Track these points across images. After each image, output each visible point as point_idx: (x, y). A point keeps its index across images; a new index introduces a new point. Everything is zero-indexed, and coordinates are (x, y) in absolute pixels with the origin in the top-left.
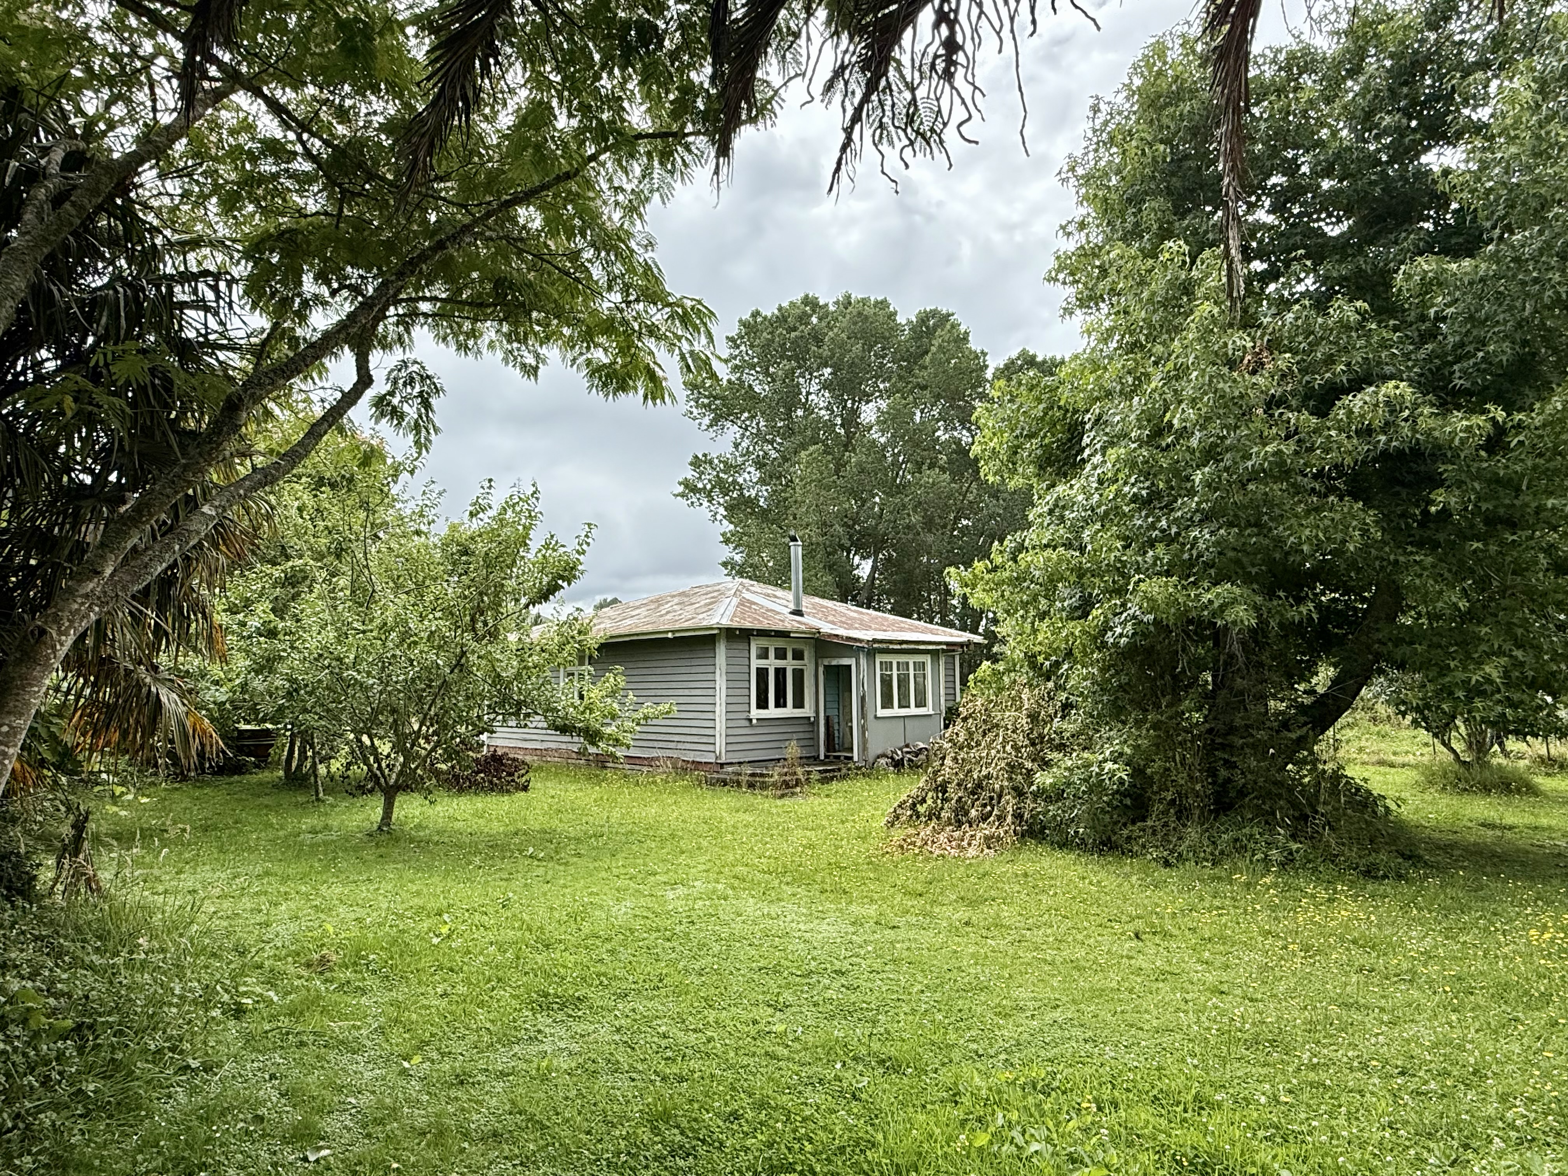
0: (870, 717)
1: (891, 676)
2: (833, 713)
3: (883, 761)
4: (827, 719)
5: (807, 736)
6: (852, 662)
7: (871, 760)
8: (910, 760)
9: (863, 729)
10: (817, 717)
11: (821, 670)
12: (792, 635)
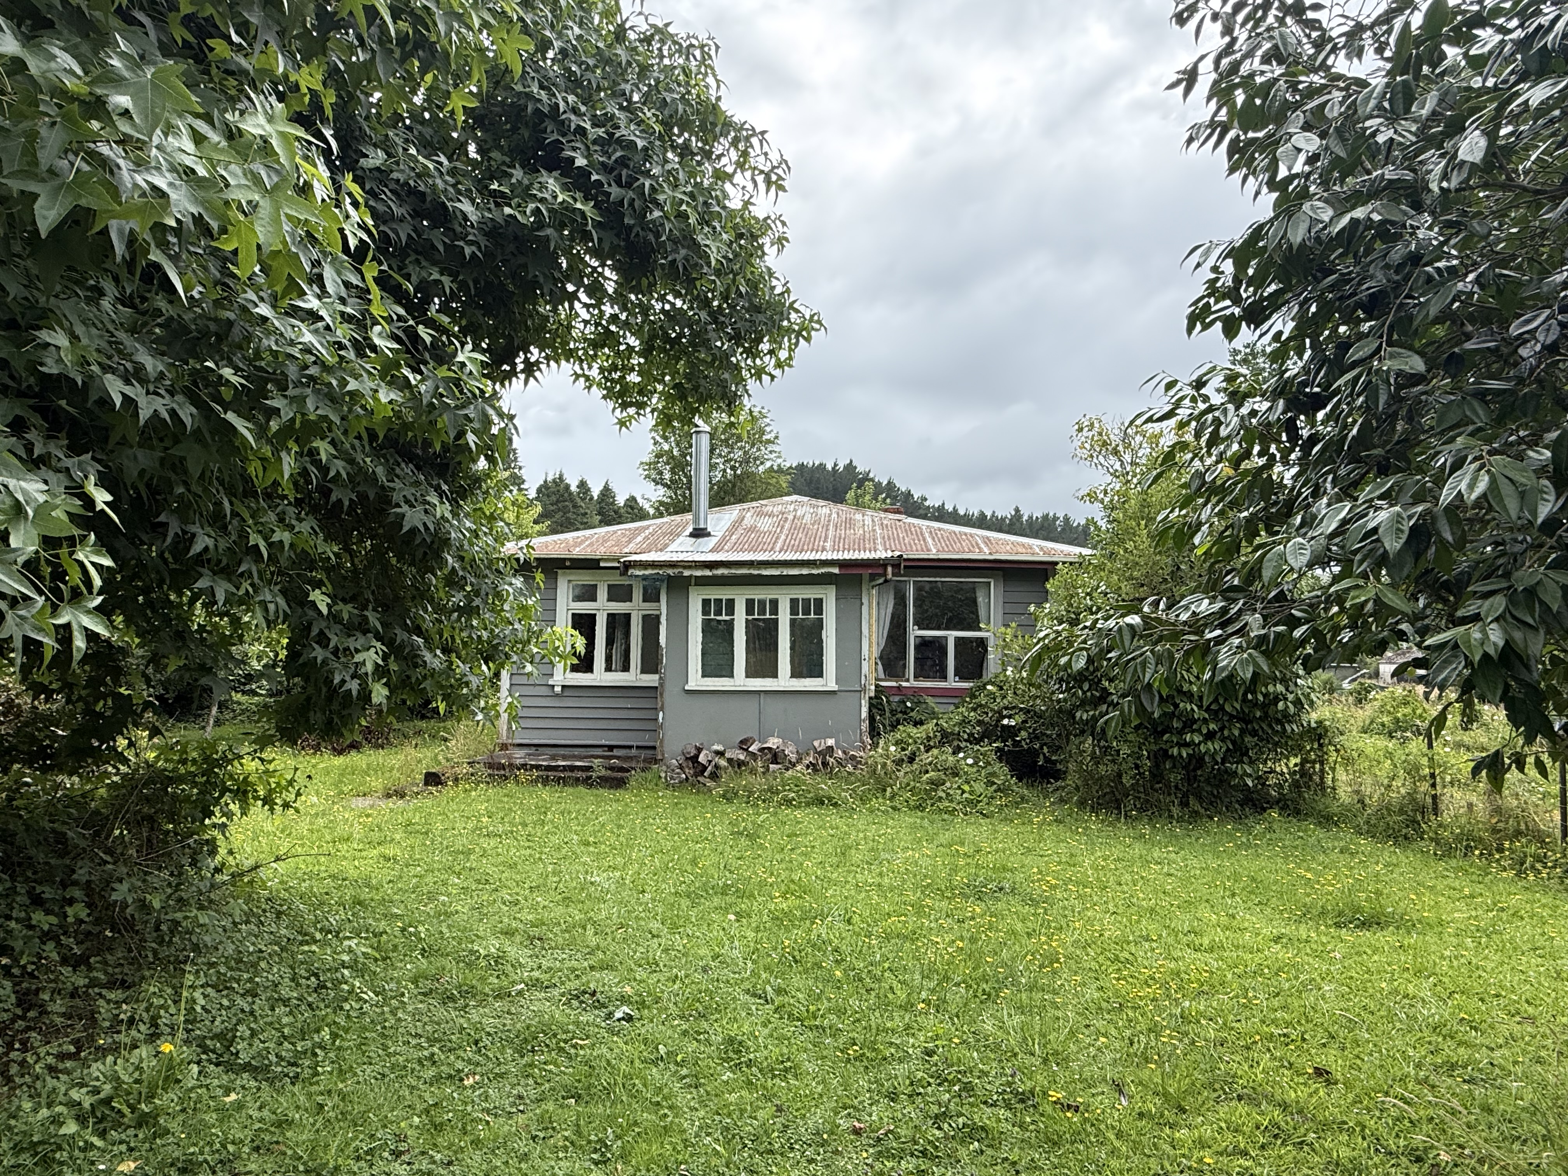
0: (672, 689)
1: (729, 623)
12: (602, 564)
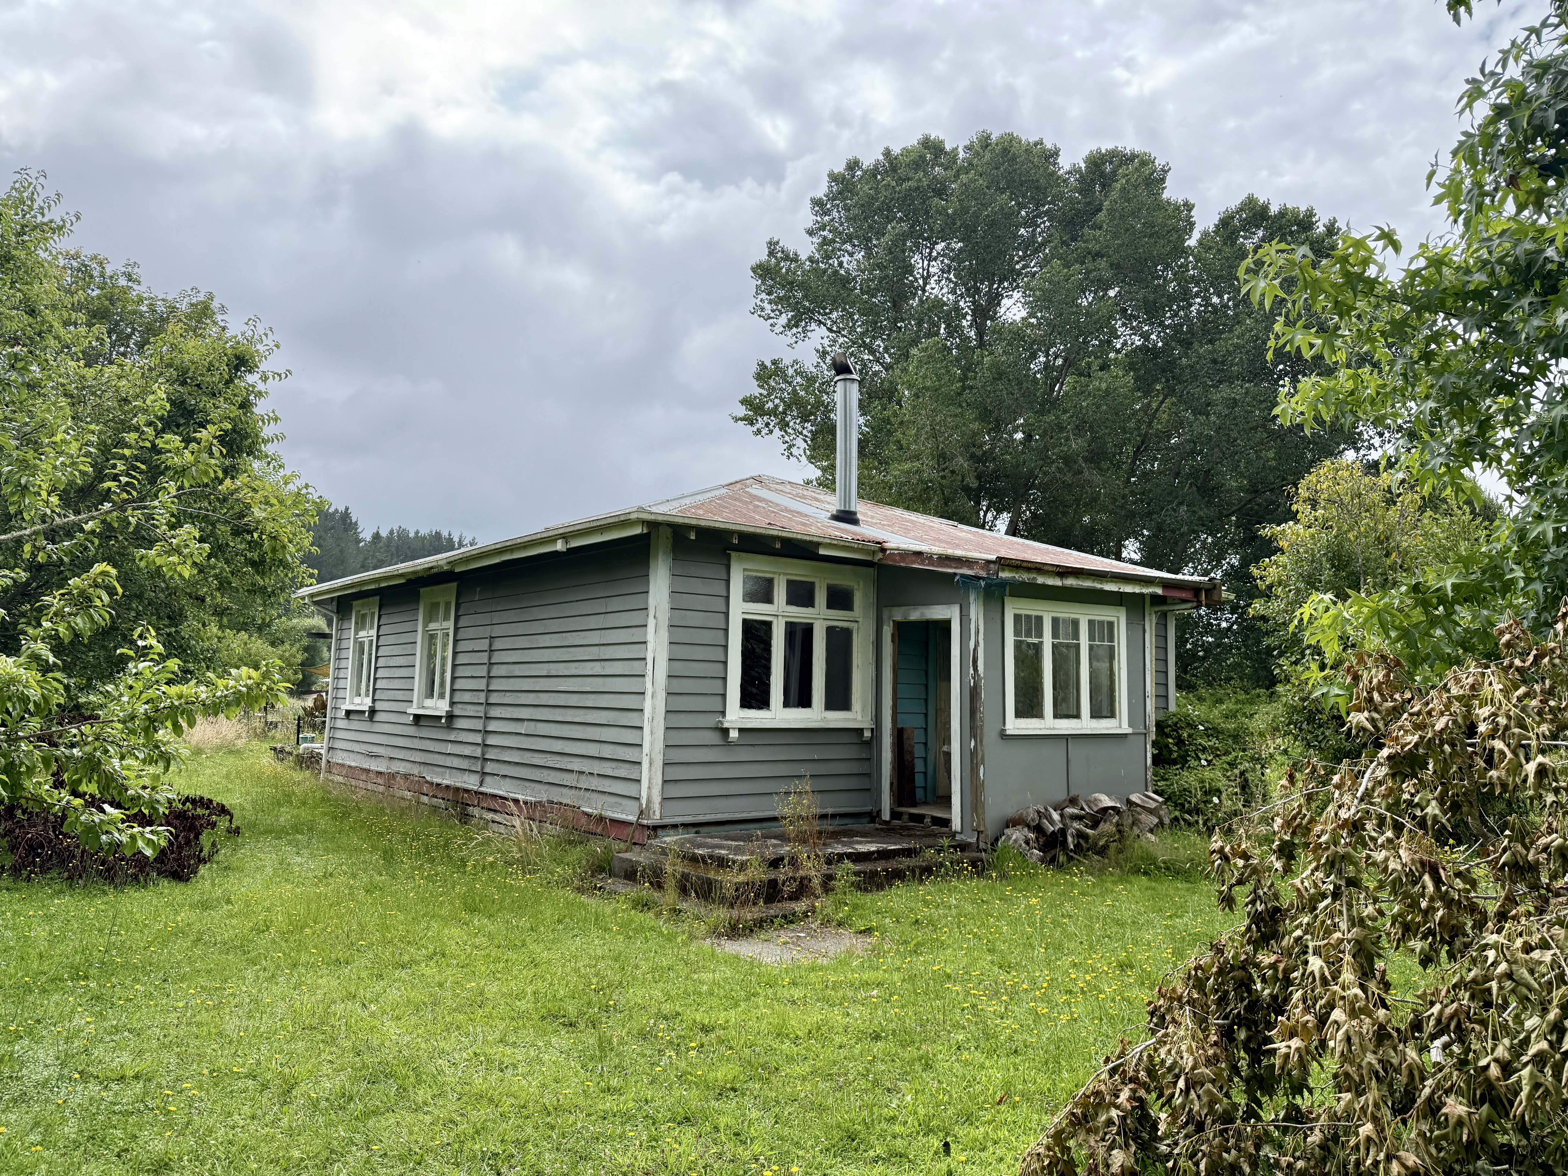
0: (990, 734)
1: (1038, 649)
2: (913, 722)
3: (1017, 835)
4: (899, 735)
5: (854, 768)
6: (950, 613)
7: (990, 832)
8: (1080, 835)
9: (973, 760)
10: (876, 730)
11: (888, 631)
12: (822, 552)
